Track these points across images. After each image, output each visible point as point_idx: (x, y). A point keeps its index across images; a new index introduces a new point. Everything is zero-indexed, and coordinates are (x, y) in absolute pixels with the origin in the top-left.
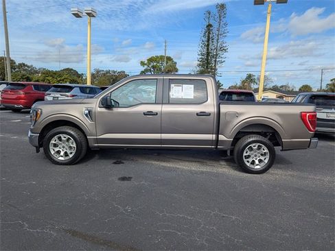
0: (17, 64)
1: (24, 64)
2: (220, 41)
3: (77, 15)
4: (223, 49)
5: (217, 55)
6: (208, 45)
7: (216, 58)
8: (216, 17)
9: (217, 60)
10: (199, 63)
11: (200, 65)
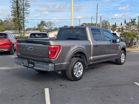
4: (28, 5)
6: (17, 2)
11: (13, 15)
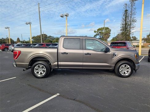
0: (48, 36)
1: (50, 36)
2: (132, 17)
3: (62, 17)
4: (134, 21)
5: (131, 24)
6: (126, 20)
7: (130, 26)
8: (130, 6)
9: (131, 26)
10: (121, 29)
11: (122, 30)
